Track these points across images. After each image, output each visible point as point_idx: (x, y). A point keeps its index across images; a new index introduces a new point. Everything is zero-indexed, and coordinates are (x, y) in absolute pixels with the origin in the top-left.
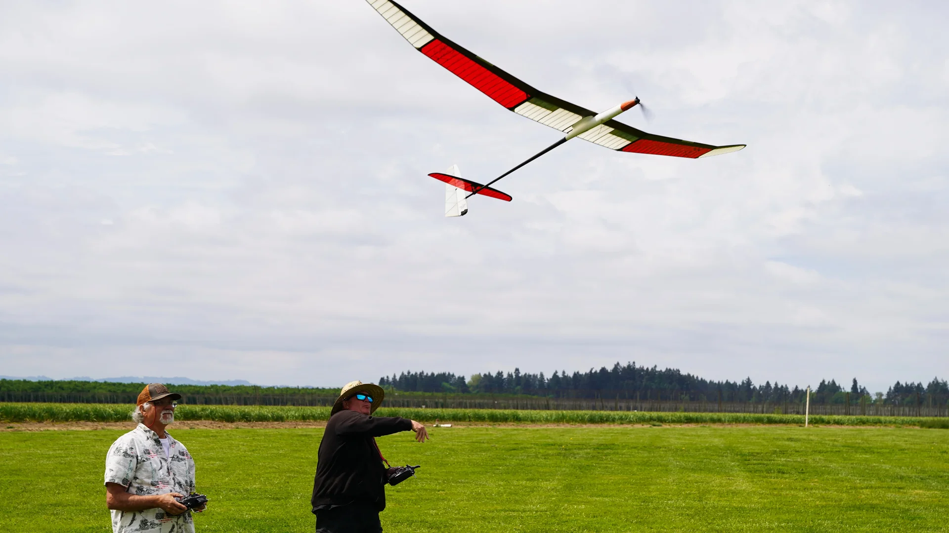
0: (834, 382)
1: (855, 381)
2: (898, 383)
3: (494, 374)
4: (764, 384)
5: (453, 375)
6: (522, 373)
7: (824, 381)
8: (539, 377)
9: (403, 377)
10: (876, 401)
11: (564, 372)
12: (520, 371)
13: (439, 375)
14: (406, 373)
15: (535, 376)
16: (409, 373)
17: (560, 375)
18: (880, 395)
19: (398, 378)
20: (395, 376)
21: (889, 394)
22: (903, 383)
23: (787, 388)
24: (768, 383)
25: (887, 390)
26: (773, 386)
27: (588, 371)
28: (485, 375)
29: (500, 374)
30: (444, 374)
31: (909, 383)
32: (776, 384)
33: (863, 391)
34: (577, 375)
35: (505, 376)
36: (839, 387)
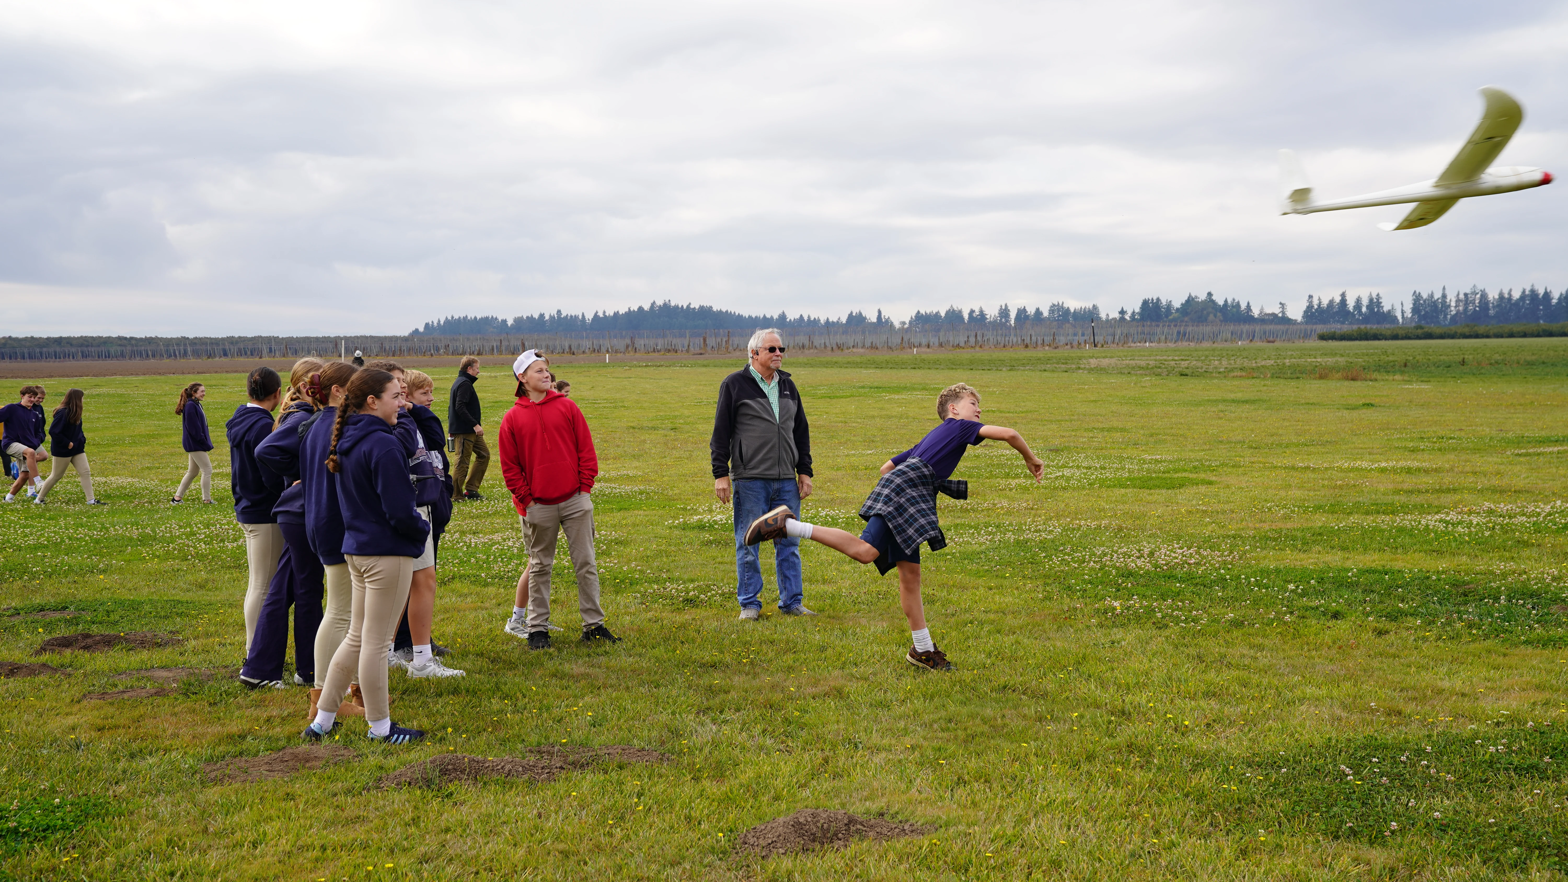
0: (860, 314)
1: (880, 312)
2: (919, 312)
3: (536, 316)
4: (798, 317)
5: (496, 318)
6: (564, 315)
7: (852, 313)
8: (580, 317)
9: (447, 321)
10: (899, 329)
11: (604, 312)
12: (562, 312)
13: (482, 319)
14: (450, 318)
15: (576, 317)
16: (453, 317)
17: (601, 315)
18: (904, 323)
19: (442, 323)
20: (439, 321)
21: (910, 322)
22: (923, 312)
23: (819, 320)
24: (801, 316)
25: (909, 319)
26: (806, 318)
27: (627, 310)
28: (527, 317)
29: (542, 316)
30: (487, 318)
31: (928, 312)
32: (809, 317)
33: (887, 321)
34: (616, 314)
35: (547, 317)
36: (865, 318)
